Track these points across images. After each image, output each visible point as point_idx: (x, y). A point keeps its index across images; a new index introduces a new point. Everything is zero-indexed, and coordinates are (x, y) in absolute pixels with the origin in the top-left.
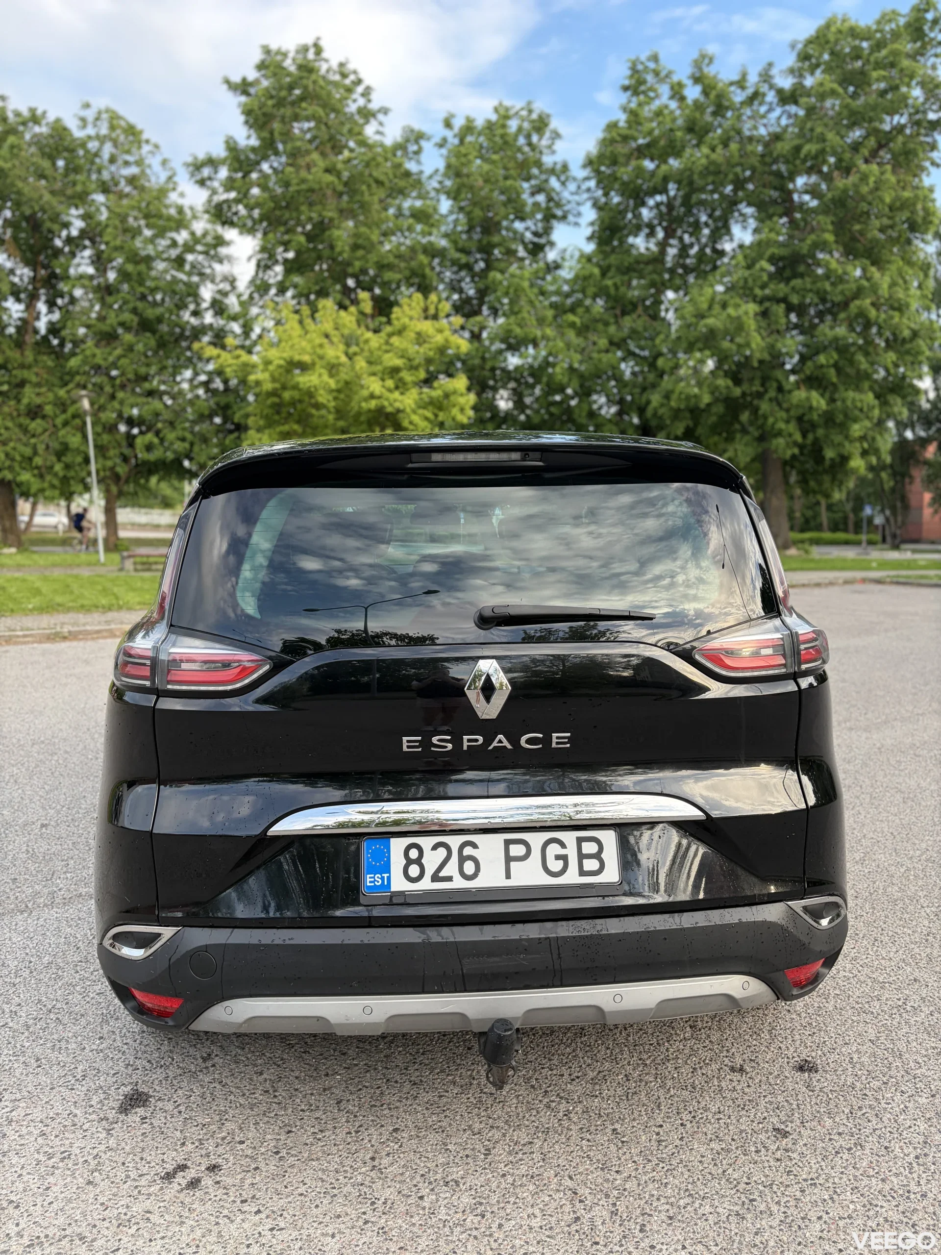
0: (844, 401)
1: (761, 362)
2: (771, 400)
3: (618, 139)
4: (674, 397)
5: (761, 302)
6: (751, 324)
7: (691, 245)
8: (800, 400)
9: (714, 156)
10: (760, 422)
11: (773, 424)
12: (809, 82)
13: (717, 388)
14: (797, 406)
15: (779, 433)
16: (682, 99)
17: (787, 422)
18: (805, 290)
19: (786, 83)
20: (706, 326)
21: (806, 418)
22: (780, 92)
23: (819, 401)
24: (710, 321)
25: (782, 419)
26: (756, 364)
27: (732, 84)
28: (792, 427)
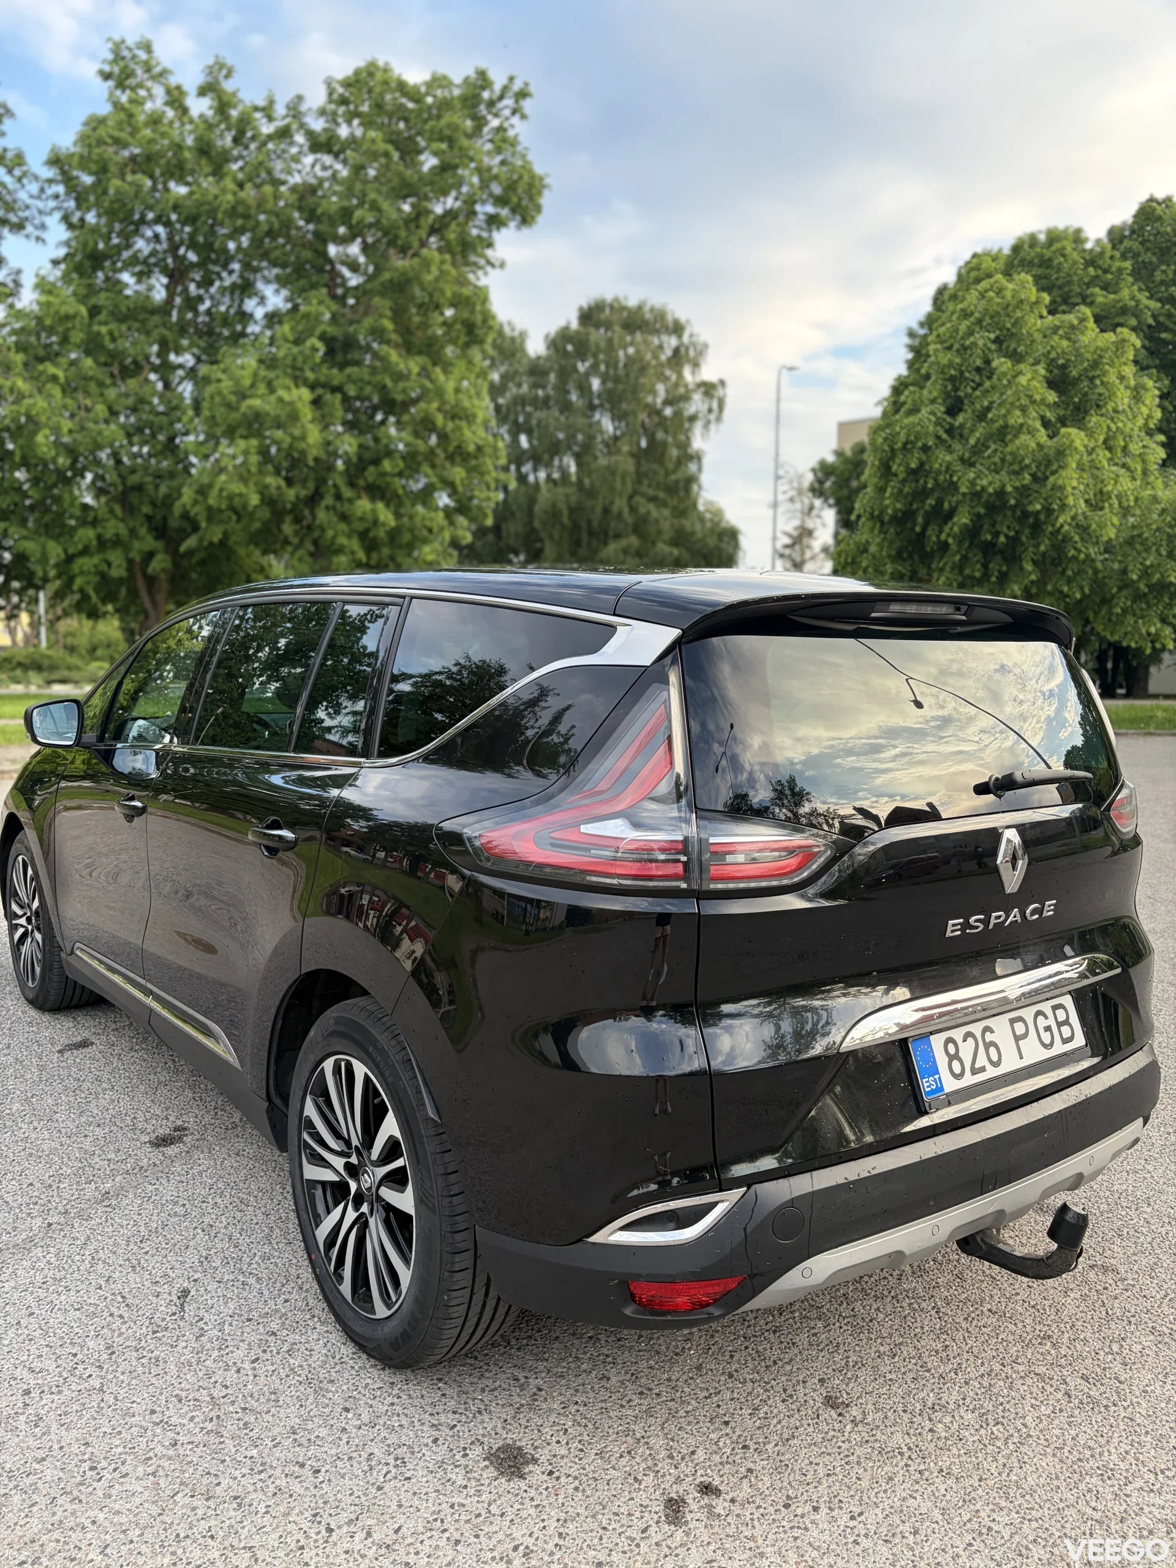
0: (411, 517)
1: (316, 460)
2: (327, 508)
3: (109, 141)
4: (214, 492)
5: (312, 387)
6: (307, 413)
7: (200, 299)
8: (364, 513)
9: (242, 195)
10: (316, 534)
11: (334, 538)
12: (343, 131)
13: (266, 487)
14: (361, 519)
15: (340, 550)
16: (185, 110)
17: (349, 537)
18: (362, 380)
19: (318, 125)
20: (250, 407)
21: (372, 534)
22: (310, 134)
23: (386, 515)
24: (256, 403)
25: (344, 533)
26: (311, 463)
27: (256, 109)
28: (355, 544)
